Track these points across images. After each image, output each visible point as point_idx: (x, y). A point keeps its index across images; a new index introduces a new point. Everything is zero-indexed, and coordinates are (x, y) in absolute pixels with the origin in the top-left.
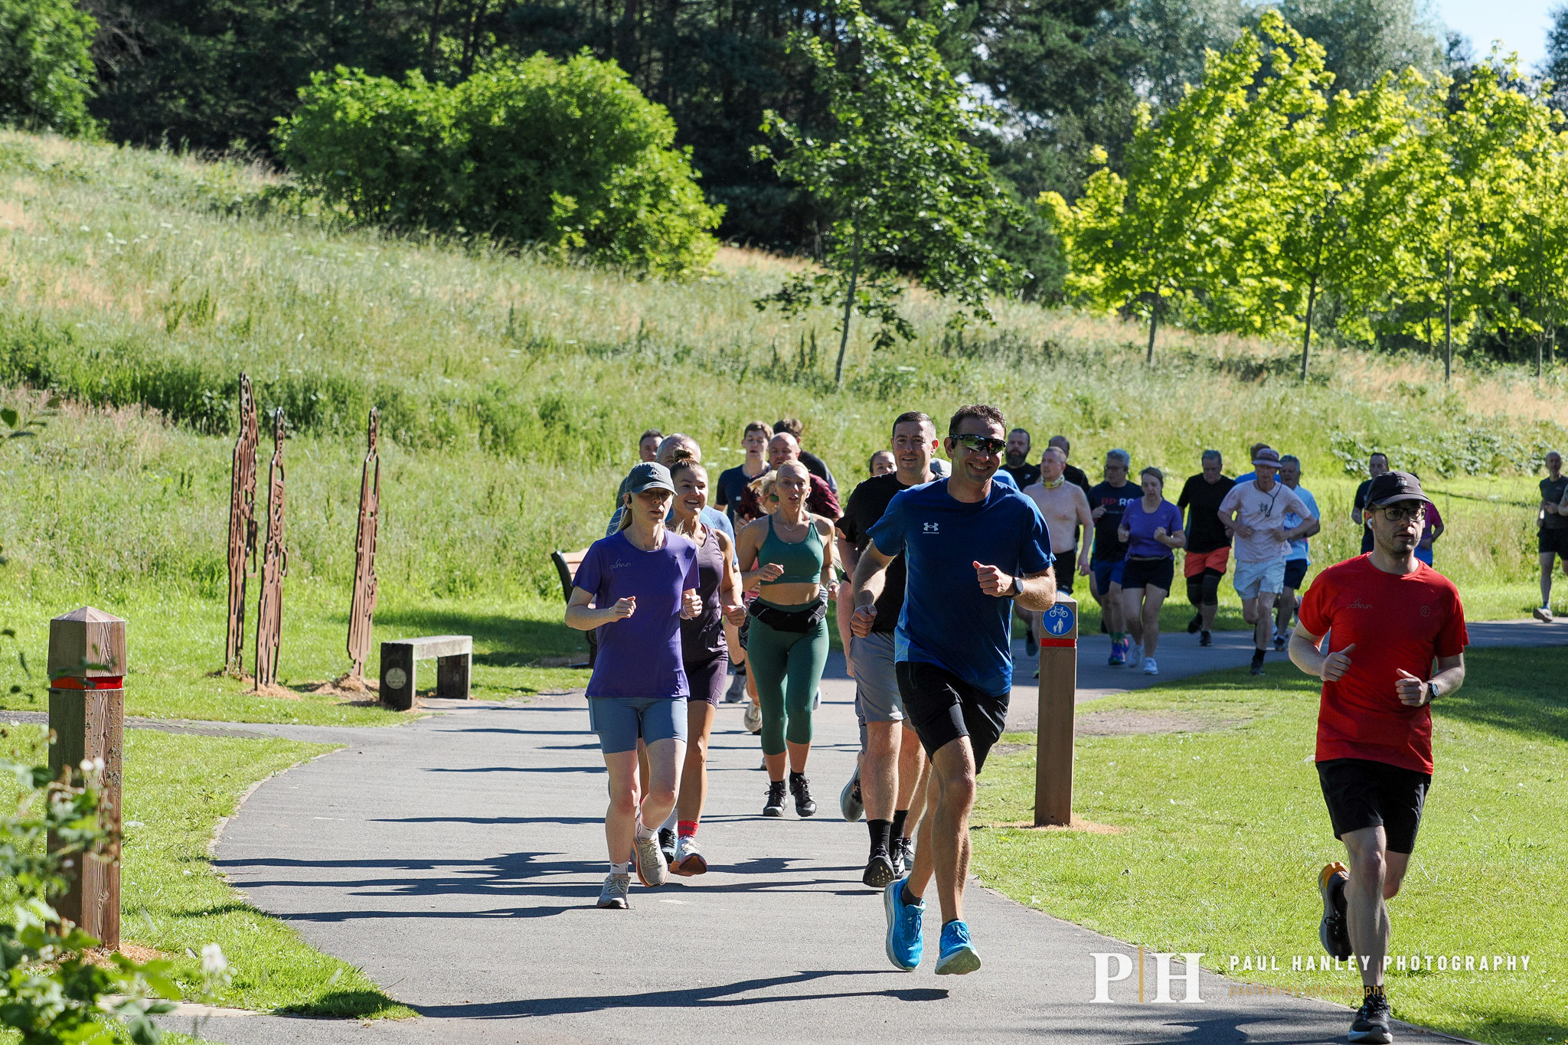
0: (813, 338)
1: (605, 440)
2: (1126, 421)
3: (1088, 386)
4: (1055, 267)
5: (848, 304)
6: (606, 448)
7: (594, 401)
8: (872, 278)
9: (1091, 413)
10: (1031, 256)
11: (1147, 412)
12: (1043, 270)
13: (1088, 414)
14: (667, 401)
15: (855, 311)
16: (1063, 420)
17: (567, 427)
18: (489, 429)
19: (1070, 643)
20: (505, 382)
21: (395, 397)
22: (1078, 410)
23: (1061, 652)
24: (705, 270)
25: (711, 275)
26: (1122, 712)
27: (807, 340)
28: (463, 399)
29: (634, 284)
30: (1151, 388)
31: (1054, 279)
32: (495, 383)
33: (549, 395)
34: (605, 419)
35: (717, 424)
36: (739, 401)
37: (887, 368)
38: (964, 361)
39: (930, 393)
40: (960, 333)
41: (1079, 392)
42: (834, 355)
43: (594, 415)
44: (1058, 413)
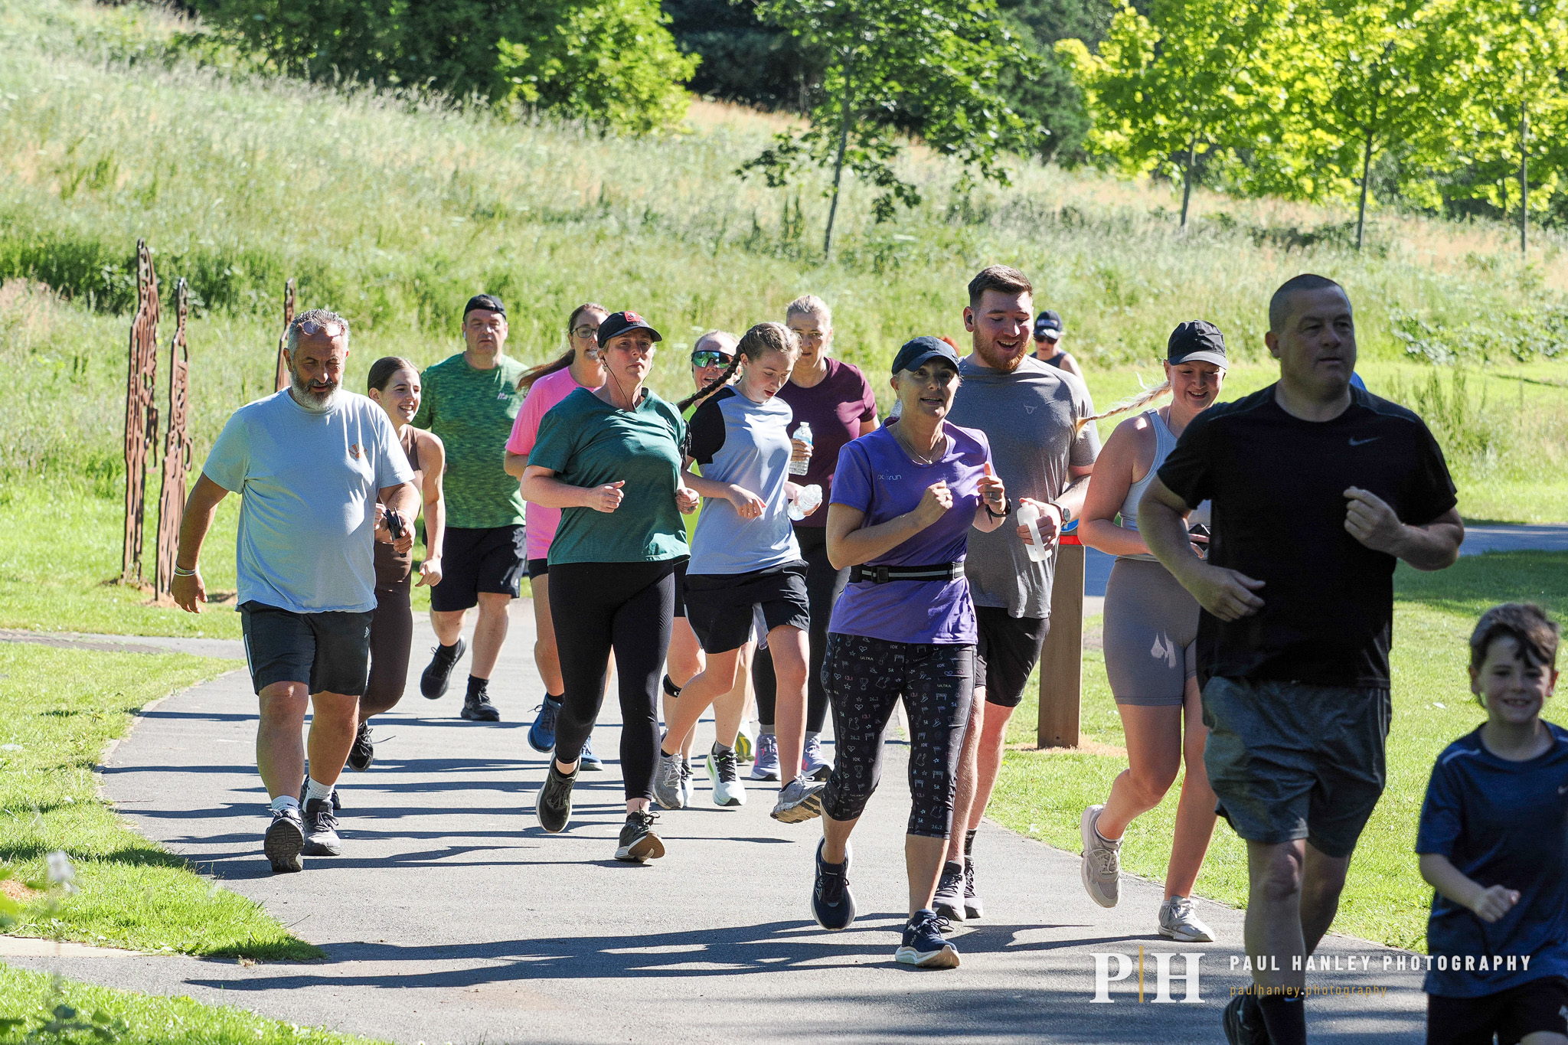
0: (797, 203)
2: (1157, 297)
3: (1113, 259)
4: (1076, 124)
5: (838, 166)
7: (547, 276)
8: (868, 135)
9: (1116, 288)
10: (1049, 111)
11: (1178, 286)
12: (1064, 128)
13: (1113, 288)
14: (631, 275)
15: (847, 172)
16: (1084, 295)
17: (517, 305)
18: (428, 309)
20: (446, 253)
21: (321, 271)
22: (1101, 285)
24: (677, 127)
25: (684, 134)
27: (792, 206)
28: (399, 273)
29: (596, 141)
30: (1181, 260)
31: (1076, 137)
32: (436, 255)
33: (497, 268)
34: (561, 296)
35: (689, 302)
36: (714, 275)
37: (884, 237)
38: (970, 229)
39: (934, 266)
40: (967, 198)
41: (1101, 265)
42: (823, 223)
43: (548, 292)
44: (1079, 288)
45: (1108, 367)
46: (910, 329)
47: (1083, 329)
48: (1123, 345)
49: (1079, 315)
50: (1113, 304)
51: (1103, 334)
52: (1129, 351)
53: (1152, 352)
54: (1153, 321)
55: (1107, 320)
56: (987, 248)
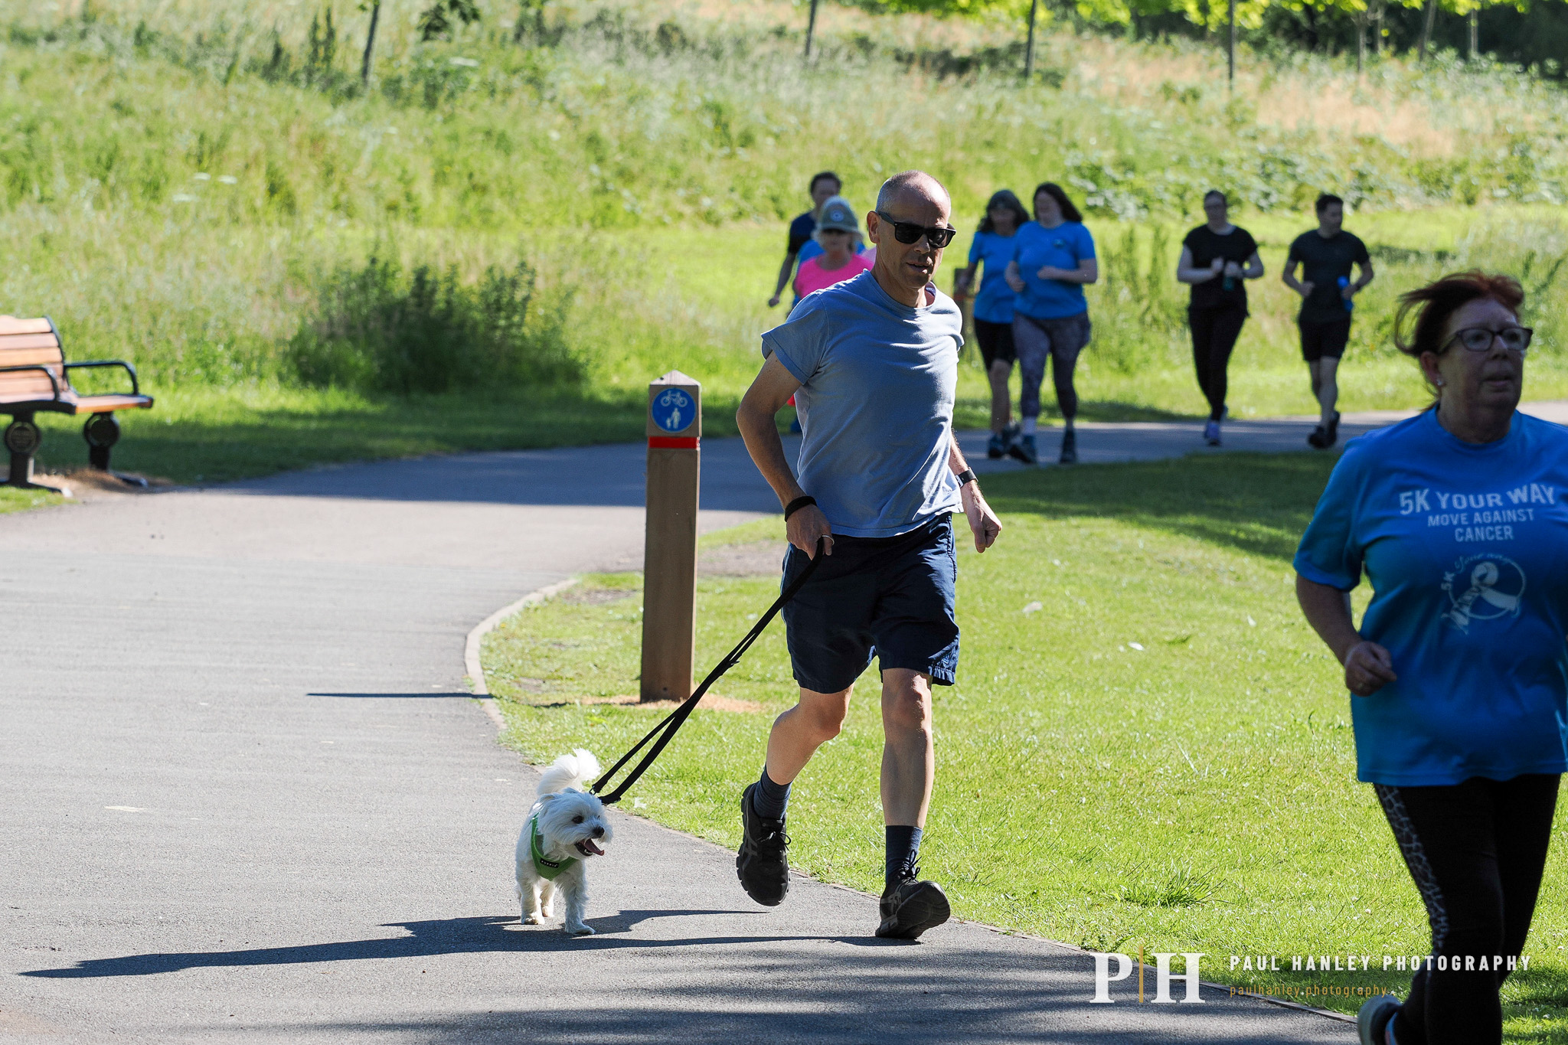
0: (328, 18)
1: (33, 165)
2: (777, 137)
3: (721, 88)
6: (33, 176)
7: (16, 110)
9: (726, 126)
11: (805, 124)
13: (722, 126)
14: (120, 108)
16: (686, 134)
19: (690, 443)
22: (708, 121)
23: (676, 455)
26: (766, 544)
27: (322, 22)
30: (809, 91)
34: (34, 135)
35: (193, 142)
36: (226, 109)
37: (436, 61)
38: (545, 51)
39: (499, 97)
40: (539, 13)
41: (709, 96)
42: (361, 43)
43: (18, 129)
44: (680, 127)
45: (717, 223)
46: (471, 176)
47: (685, 176)
48: (736, 196)
49: (680, 160)
50: (722, 145)
51: (711, 182)
52: (744, 204)
53: (770, 205)
54: (772, 167)
55: (715, 165)
56: (565, 75)
